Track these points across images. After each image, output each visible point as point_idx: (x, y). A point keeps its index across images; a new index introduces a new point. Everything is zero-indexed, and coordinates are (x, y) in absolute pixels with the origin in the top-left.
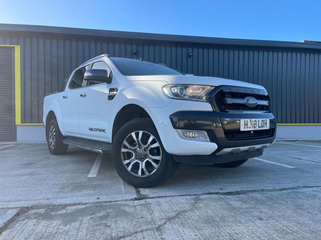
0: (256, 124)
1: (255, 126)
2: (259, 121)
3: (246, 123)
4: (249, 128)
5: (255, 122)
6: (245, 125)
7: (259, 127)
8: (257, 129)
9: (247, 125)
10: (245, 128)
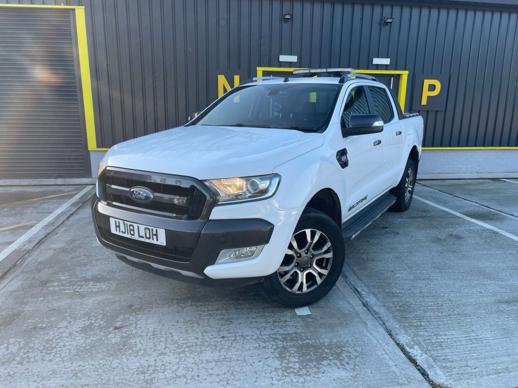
0: (133, 230)
1: (132, 232)
2: (138, 227)
3: (118, 225)
4: (122, 232)
5: (132, 228)
6: (117, 226)
7: (139, 236)
8: (136, 237)
9: (119, 227)
10: (117, 231)
